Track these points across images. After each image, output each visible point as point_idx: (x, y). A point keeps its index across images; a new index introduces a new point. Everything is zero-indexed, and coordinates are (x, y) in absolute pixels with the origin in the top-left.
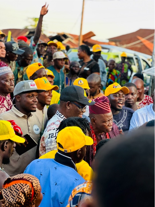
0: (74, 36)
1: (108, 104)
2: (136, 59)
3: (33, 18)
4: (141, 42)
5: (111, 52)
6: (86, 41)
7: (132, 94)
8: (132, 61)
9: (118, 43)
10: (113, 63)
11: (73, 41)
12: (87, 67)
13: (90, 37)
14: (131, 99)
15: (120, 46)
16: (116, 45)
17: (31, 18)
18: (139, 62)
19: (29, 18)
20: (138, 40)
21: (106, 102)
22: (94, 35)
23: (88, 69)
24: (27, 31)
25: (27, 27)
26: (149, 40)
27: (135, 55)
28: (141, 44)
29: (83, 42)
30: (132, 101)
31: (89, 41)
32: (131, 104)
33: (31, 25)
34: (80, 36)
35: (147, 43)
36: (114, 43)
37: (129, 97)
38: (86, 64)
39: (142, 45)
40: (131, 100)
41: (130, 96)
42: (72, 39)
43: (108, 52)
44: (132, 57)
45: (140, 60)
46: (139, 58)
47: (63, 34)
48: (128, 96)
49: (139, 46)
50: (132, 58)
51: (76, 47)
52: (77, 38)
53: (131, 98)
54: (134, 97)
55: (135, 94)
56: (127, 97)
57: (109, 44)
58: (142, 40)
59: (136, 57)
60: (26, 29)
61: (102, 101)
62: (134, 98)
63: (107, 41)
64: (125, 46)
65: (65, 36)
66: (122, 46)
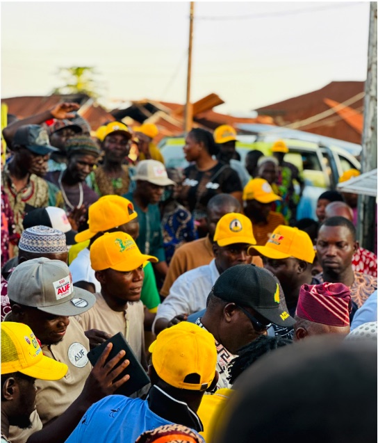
0: (172, 106)
1: (347, 305)
2: (325, 155)
3: (71, 69)
4: (336, 114)
5: (262, 141)
6: (201, 116)
7: (339, 245)
8: (314, 159)
9: (279, 119)
10: (271, 168)
11: (171, 119)
12: (214, 182)
13: (211, 108)
14: (334, 256)
15: (284, 126)
16: (276, 124)
17: (67, 69)
18: (332, 163)
19: (61, 69)
20: (328, 107)
21: (342, 298)
22: (221, 102)
23: (215, 186)
24: (57, 101)
25: (57, 89)
26: (354, 106)
27: (321, 146)
28: (336, 118)
29: (195, 120)
30: (336, 261)
31: (209, 116)
32: (335, 268)
33: (68, 86)
34: (185, 106)
35: (350, 115)
36: (269, 119)
37: (331, 251)
38: (209, 174)
39: (338, 122)
40: (334, 260)
41: (334, 250)
42: (167, 113)
43: (256, 141)
44: (314, 151)
45: (333, 158)
46: (331, 151)
47: (145, 102)
48: (329, 249)
49: (330, 123)
50: (314, 154)
51: (177, 134)
52: (180, 111)
53: (336, 254)
54: (344, 251)
55: (347, 244)
56: (326, 252)
57: (257, 122)
58: (338, 107)
59: (324, 150)
60: (56, 97)
61: (334, 293)
62: (342, 253)
63: (254, 115)
64: (297, 124)
65: (151, 108)
66: (291, 125)
